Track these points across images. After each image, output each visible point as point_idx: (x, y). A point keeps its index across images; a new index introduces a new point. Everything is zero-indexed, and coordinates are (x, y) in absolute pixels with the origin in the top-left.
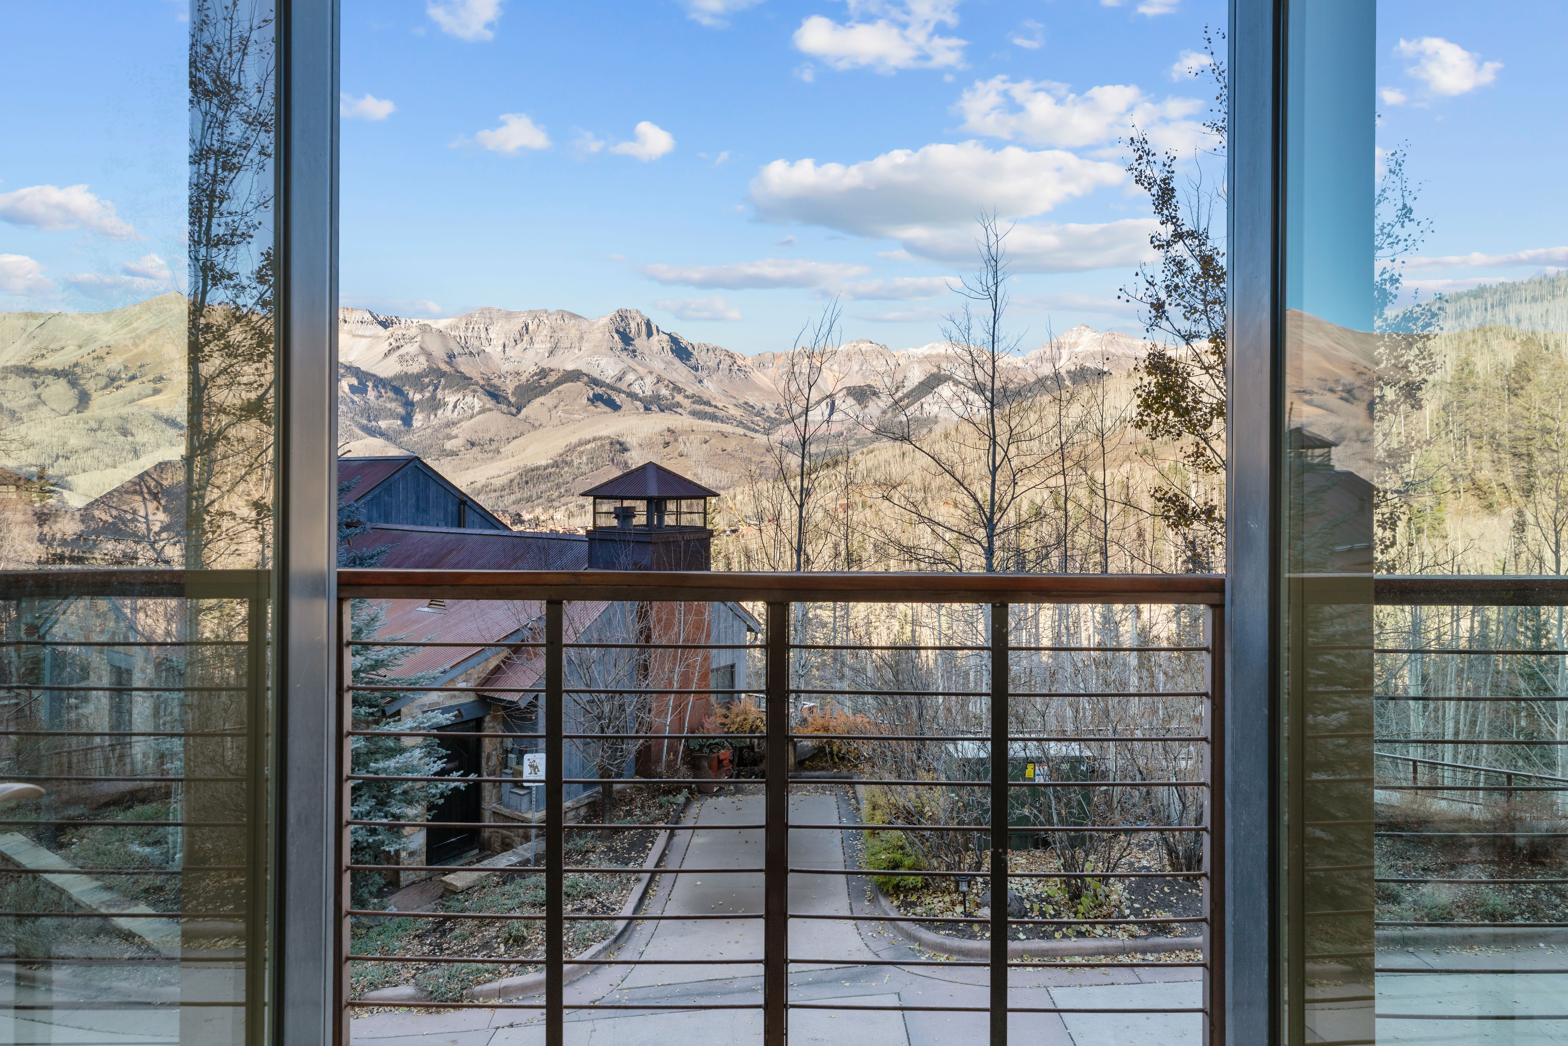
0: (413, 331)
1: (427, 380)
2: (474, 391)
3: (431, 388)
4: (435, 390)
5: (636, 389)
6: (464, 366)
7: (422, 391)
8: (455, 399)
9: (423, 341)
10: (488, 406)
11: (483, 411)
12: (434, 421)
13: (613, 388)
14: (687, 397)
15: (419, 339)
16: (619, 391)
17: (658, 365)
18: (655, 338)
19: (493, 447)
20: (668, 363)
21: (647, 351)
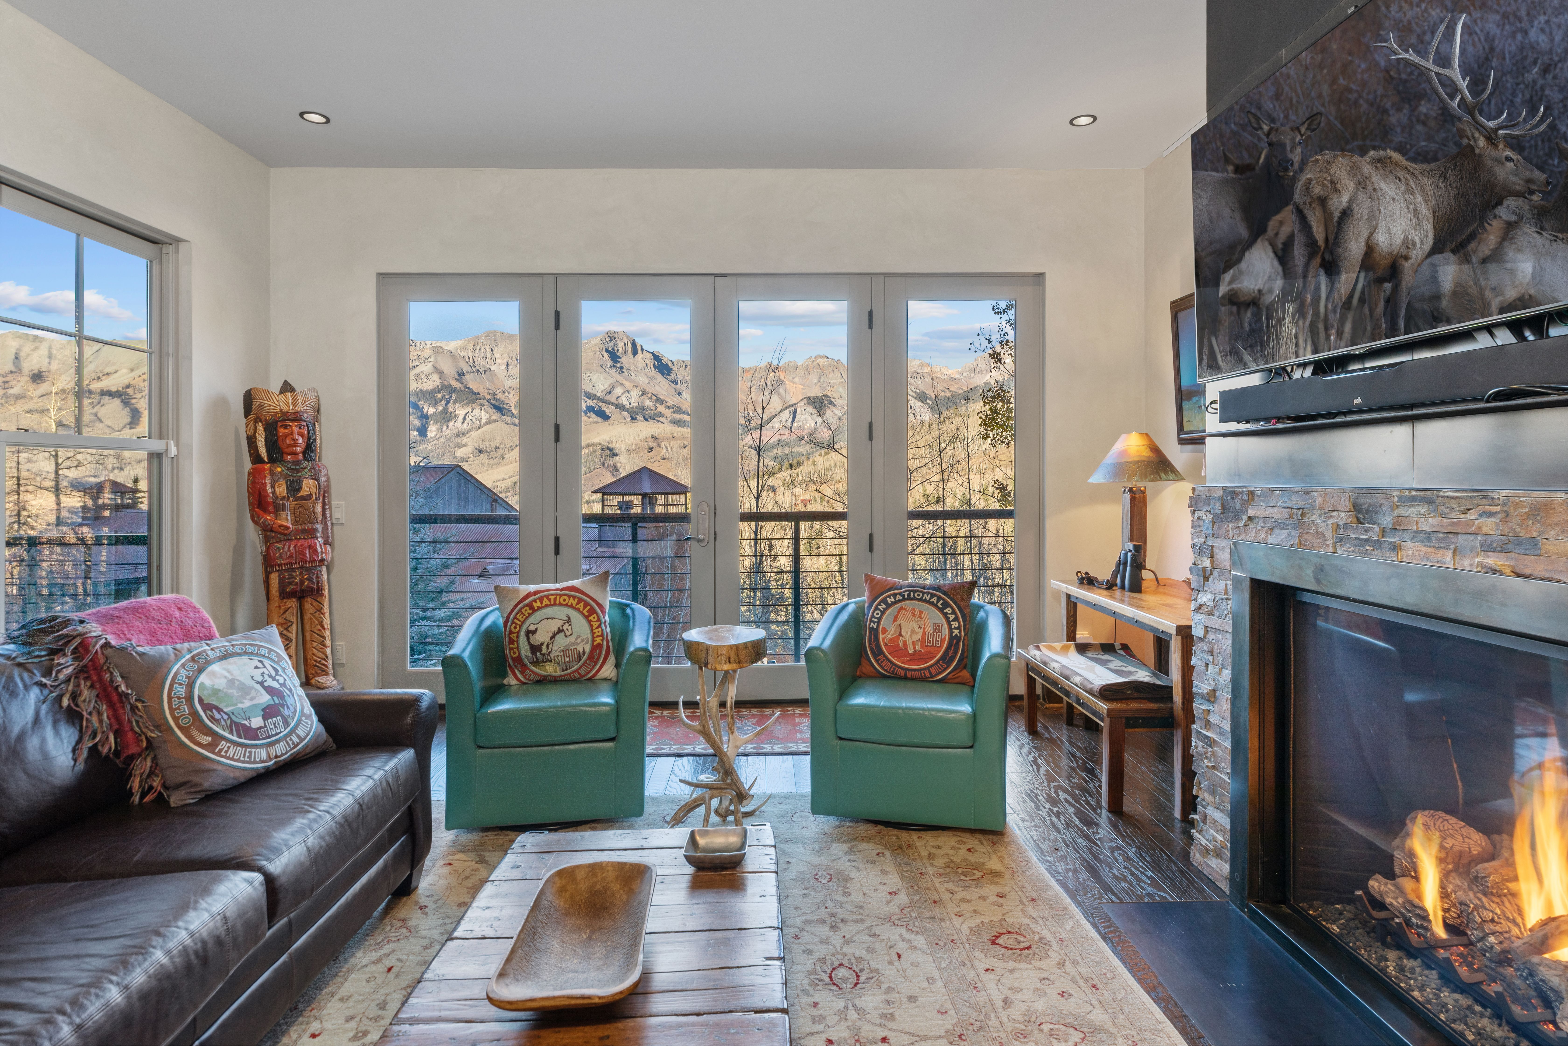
0: (427, 353)
1: (439, 395)
2: (482, 405)
3: (443, 403)
4: (447, 404)
5: (624, 401)
6: (472, 382)
7: (435, 405)
8: (465, 412)
9: (436, 361)
10: (494, 418)
11: (489, 422)
12: (446, 432)
13: (603, 401)
14: (668, 407)
15: (432, 359)
16: (609, 403)
17: (642, 380)
18: (640, 356)
19: (499, 454)
20: (652, 378)
21: (633, 368)
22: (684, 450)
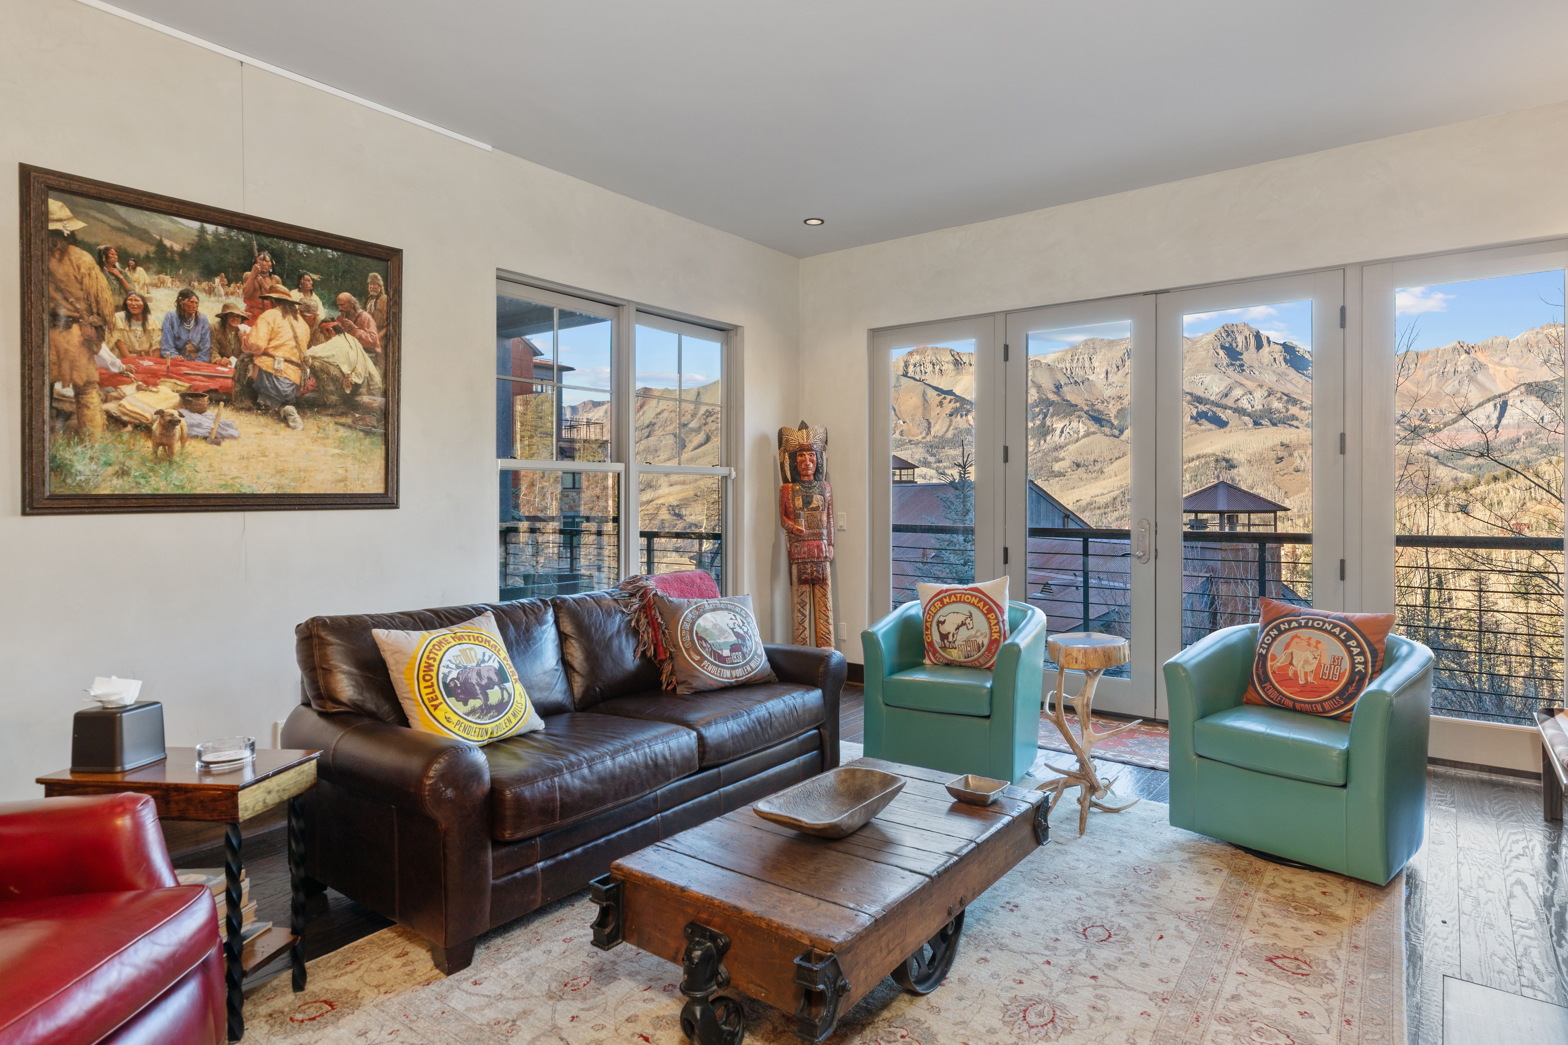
1: (1037, 410)
2: (1080, 417)
4: (1044, 418)
5: (1244, 404)
6: (1070, 394)
7: (1033, 419)
8: (1062, 425)
9: (1034, 375)
10: (1092, 430)
11: (1087, 434)
12: (1044, 446)
13: (1218, 405)
14: (1305, 409)
16: (1225, 407)
17: (1269, 378)
18: (1266, 349)
19: (1097, 468)
20: (1281, 375)
21: (1256, 364)
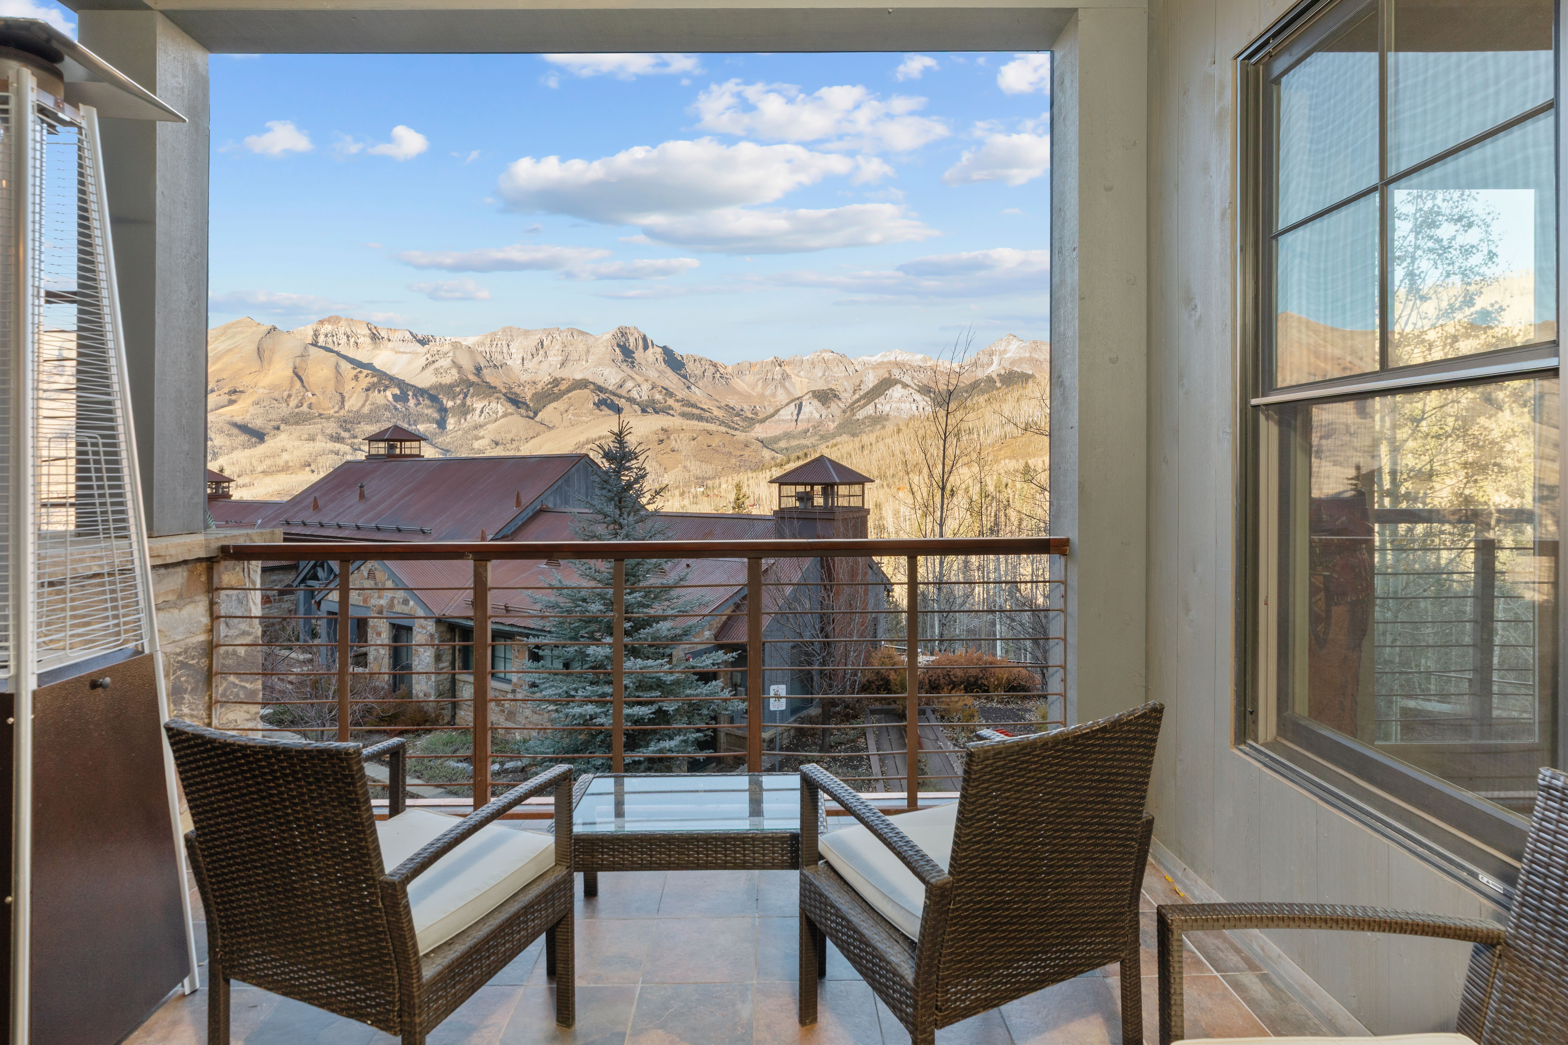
0: (447, 348)
1: (458, 389)
2: (498, 398)
3: (461, 396)
4: (465, 398)
5: (634, 394)
6: (489, 376)
7: (454, 398)
8: (482, 405)
9: (455, 356)
10: (510, 411)
11: (505, 415)
12: (464, 425)
13: (615, 394)
14: (678, 401)
15: (451, 354)
16: (620, 397)
17: (653, 374)
18: (650, 351)
19: (514, 446)
20: (661, 372)
21: (643, 362)
22: (692, 443)
